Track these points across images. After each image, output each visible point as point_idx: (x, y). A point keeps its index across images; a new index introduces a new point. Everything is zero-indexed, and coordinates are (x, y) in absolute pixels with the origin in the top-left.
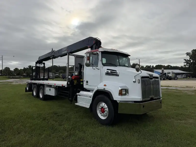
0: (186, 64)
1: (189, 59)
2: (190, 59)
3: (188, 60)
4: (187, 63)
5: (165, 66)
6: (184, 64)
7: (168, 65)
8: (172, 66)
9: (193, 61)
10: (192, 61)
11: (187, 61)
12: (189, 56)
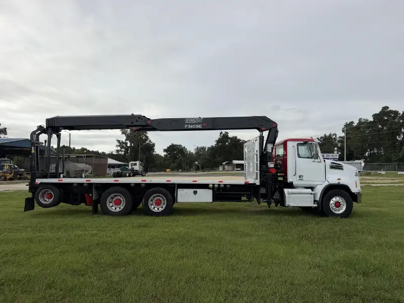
0: (119, 148)
1: (124, 141)
2: (126, 140)
3: (122, 141)
4: (122, 147)
5: (76, 148)
6: (117, 149)
7: (83, 148)
8: (89, 150)
9: (131, 144)
10: (129, 145)
11: (121, 144)
12: (125, 135)
